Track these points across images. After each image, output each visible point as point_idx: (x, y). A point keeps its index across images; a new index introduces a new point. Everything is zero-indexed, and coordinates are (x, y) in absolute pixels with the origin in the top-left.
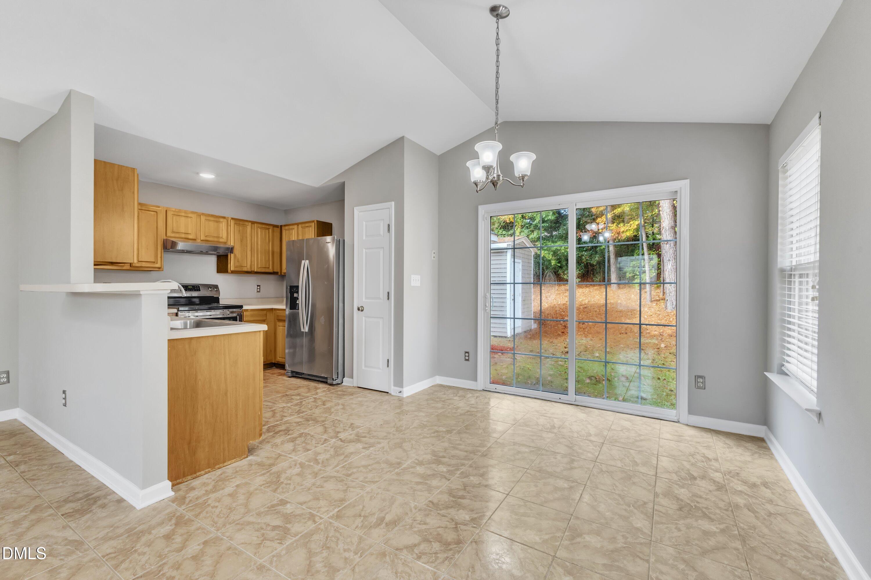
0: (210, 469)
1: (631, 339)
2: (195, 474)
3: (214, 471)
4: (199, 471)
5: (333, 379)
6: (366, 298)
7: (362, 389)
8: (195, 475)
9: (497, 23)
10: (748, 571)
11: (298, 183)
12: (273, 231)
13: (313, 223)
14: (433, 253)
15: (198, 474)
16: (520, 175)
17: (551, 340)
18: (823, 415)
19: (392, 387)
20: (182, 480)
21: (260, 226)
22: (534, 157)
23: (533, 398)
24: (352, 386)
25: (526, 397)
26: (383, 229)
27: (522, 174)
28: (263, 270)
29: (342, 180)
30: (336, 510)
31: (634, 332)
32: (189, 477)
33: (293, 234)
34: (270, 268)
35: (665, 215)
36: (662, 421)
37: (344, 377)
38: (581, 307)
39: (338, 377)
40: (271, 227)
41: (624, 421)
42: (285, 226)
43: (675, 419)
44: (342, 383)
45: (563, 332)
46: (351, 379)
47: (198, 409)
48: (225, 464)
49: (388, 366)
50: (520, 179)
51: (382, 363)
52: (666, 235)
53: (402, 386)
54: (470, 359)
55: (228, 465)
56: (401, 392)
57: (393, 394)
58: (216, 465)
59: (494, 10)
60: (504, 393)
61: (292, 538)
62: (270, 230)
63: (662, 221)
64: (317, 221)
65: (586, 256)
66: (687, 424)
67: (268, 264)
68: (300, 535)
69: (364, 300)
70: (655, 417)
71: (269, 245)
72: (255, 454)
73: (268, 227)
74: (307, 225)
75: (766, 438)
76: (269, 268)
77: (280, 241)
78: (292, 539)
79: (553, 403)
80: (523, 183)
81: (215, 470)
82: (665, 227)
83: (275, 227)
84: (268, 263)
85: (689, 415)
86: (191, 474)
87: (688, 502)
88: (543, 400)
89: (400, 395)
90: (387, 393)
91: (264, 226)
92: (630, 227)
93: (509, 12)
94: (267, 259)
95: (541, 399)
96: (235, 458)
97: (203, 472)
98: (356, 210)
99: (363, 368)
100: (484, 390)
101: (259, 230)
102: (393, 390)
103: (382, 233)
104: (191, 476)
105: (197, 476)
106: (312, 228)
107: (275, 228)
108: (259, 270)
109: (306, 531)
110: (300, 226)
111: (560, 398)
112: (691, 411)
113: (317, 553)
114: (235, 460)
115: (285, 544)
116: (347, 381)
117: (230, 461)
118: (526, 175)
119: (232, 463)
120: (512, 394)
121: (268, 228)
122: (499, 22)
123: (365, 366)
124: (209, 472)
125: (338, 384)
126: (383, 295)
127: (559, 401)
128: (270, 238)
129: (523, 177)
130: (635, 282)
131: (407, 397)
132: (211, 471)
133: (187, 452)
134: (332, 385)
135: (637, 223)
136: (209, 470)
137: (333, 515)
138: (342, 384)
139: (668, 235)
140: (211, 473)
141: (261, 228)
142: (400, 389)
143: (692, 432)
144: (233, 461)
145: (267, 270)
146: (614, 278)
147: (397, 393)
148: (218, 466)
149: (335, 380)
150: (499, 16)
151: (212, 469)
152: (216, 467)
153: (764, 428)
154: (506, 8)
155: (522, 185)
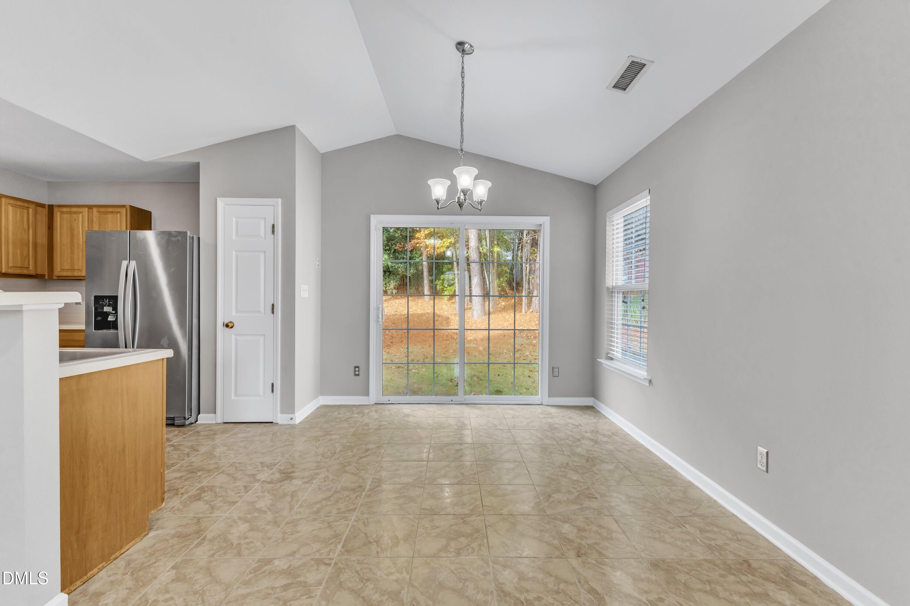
0: (104, 563)
1: (454, 344)
2: (85, 575)
3: (109, 564)
4: (91, 569)
5: (185, 418)
6: (237, 311)
7: (233, 424)
8: (86, 577)
9: (463, 57)
10: (643, 485)
11: (122, 153)
12: (36, 213)
13: (124, 210)
14: (317, 261)
15: (89, 574)
16: (479, 200)
17: (388, 351)
18: (653, 381)
19: (279, 415)
20: (69, 590)
21: (12, 202)
22: (490, 184)
23: (427, 404)
24: (215, 422)
25: (420, 403)
26: (263, 229)
27: (480, 200)
28: (18, 271)
29: (195, 160)
30: (340, 546)
31: (454, 338)
32: (78, 583)
33: (78, 220)
34: (31, 268)
35: (472, 236)
36: (531, 405)
37: (199, 413)
38: (402, 317)
39: (191, 415)
40: (34, 206)
41: (510, 412)
42: (59, 206)
43: (539, 403)
44: (197, 421)
45: (392, 343)
46: (212, 415)
47: (88, 479)
48: (122, 550)
49: (273, 391)
50: (479, 204)
51: (263, 387)
52: (473, 254)
53: (293, 412)
54: (360, 374)
55: (126, 551)
56: (292, 419)
57: (280, 422)
58: (112, 554)
59: (460, 45)
60: (398, 404)
61: (319, 587)
62: (31, 210)
63: (470, 242)
64: (131, 206)
65: (402, 268)
66: (547, 405)
67: (26, 263)
68: (324, 582)
69: (234, 314)
70: (526, 404)
71: (29, 234)
72: (156, 527)
73: (26, 205)
74: (110, 210)
75: (594, 406)
76: (28, 268)
77: (49, 228)
78: (320, 589)
79: (448, 406)
80: (481, 208)
81: (111, 562)
82: (472, 246)
83: (40, 206)
84: (27, 260)
85: (549, 398)
86: (81, 578)
87: (588, 456)
88: (436, 404)
89: (291, 422)
90: (271, 424)
91: (18, 203)
92: (443, 244)
93: (472, 51)
94: (25, 254)
95: (435, 404)
96: (134, 539)
97: (95, 570)
98: (221, 203)
99: (233, 397)
100: (376, 404)
101: (10, 209)
102: (281, 419)
103: (262, 234)
104: (81, 580)
105: (88, 578)
106: (120, 215)
107: (39, 209)
108: (11, 271)
109: (327, 577)
110: (95, 210)
111: (452, 400)
112: (551, 394)
113: (361, 588)
114: (134, 541)
115: (316, 595)
116: (204, 419)
117: (128, 546)
118: (484, 201)
119: (130, 547)
120: (406, 404)
121: (27, 207)
122: (464, 58)
123: (236, 394)
124: (104, 567)
125: (192, 423)
126: (263, 307)
127: (452, 402)
128: (31, 222)
129: (481, 203)
130: (444, 294)
131: (299, 423)
132: (106, 565)
133: (76, 546)
134: (183, 426)
135: (449, 241)
136: (102, 564)
137: (340, 551)
138: (197, 423)
139: (474, 253)
140: (107, 567)
141: (14, 206)
142: (291, 416)
143: (553, 410)
144: (131, 543)
145: (25, 272)
146: (426, 291)
147: (289, 420)
148: (114, 556)
149: (188, 419)
150: (463, 52)
151: (106, 563)
152: (111, 558)
153: (592, 399)
154: (471, 46)
155: (480, 209)
